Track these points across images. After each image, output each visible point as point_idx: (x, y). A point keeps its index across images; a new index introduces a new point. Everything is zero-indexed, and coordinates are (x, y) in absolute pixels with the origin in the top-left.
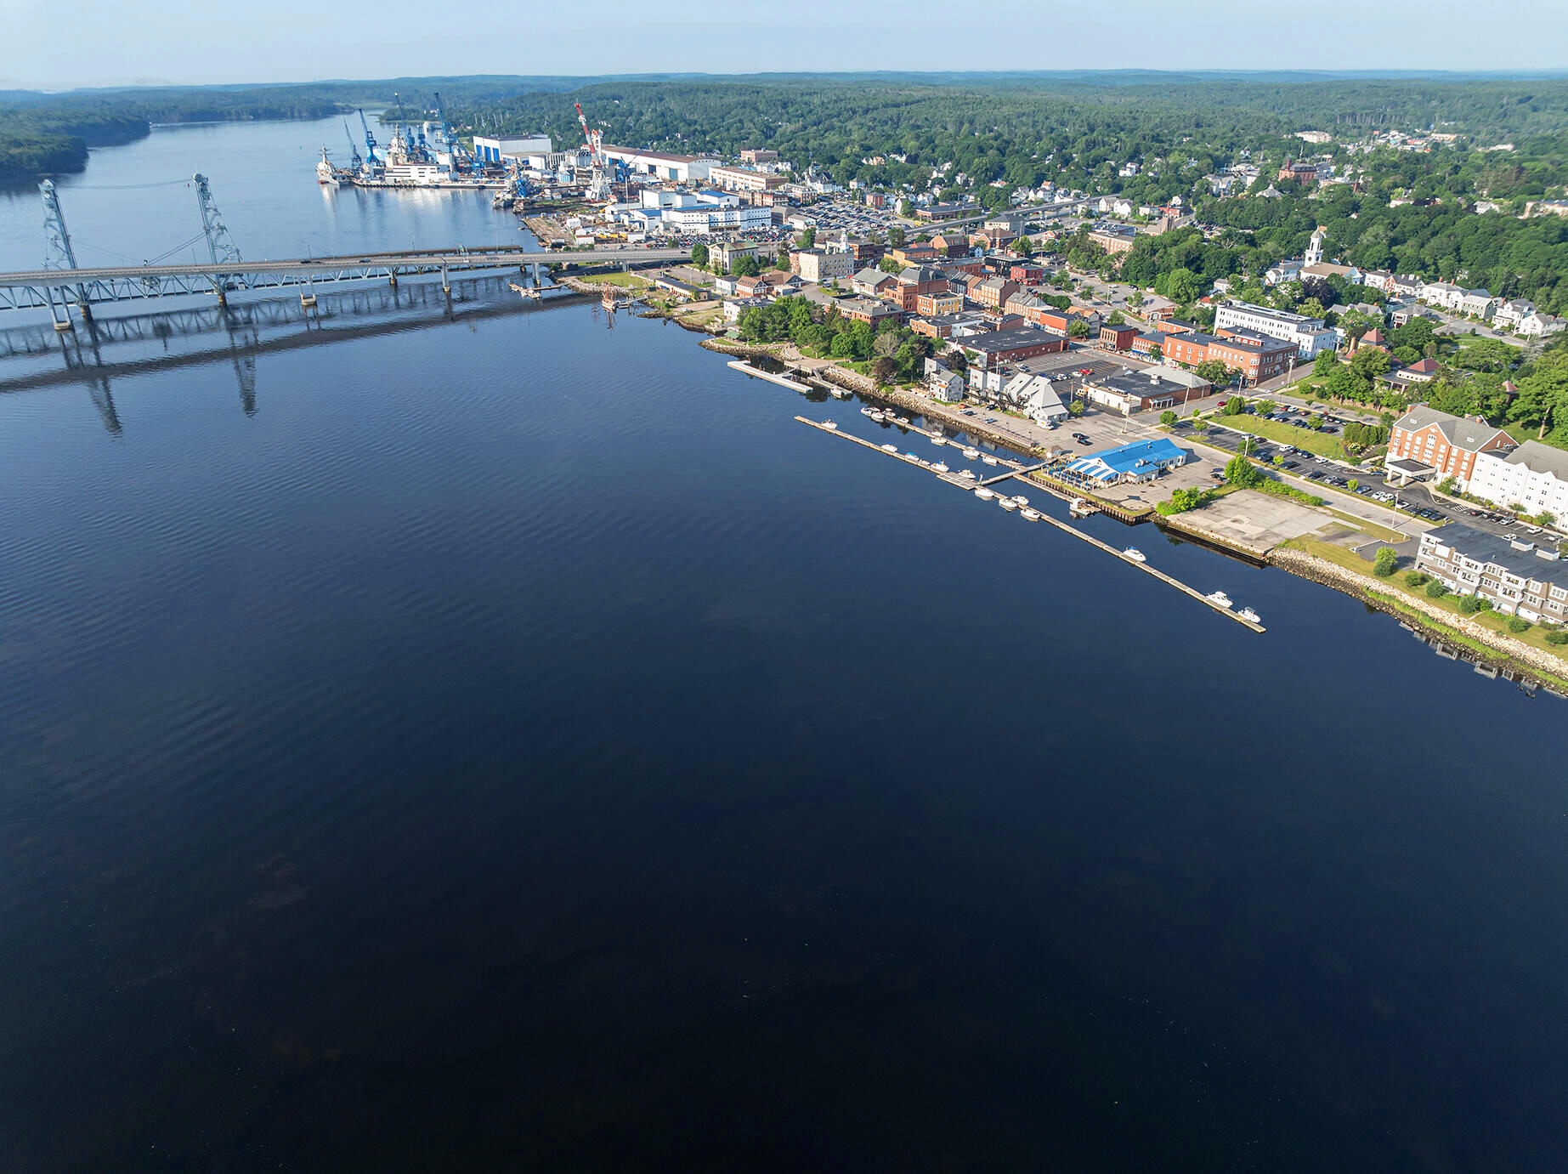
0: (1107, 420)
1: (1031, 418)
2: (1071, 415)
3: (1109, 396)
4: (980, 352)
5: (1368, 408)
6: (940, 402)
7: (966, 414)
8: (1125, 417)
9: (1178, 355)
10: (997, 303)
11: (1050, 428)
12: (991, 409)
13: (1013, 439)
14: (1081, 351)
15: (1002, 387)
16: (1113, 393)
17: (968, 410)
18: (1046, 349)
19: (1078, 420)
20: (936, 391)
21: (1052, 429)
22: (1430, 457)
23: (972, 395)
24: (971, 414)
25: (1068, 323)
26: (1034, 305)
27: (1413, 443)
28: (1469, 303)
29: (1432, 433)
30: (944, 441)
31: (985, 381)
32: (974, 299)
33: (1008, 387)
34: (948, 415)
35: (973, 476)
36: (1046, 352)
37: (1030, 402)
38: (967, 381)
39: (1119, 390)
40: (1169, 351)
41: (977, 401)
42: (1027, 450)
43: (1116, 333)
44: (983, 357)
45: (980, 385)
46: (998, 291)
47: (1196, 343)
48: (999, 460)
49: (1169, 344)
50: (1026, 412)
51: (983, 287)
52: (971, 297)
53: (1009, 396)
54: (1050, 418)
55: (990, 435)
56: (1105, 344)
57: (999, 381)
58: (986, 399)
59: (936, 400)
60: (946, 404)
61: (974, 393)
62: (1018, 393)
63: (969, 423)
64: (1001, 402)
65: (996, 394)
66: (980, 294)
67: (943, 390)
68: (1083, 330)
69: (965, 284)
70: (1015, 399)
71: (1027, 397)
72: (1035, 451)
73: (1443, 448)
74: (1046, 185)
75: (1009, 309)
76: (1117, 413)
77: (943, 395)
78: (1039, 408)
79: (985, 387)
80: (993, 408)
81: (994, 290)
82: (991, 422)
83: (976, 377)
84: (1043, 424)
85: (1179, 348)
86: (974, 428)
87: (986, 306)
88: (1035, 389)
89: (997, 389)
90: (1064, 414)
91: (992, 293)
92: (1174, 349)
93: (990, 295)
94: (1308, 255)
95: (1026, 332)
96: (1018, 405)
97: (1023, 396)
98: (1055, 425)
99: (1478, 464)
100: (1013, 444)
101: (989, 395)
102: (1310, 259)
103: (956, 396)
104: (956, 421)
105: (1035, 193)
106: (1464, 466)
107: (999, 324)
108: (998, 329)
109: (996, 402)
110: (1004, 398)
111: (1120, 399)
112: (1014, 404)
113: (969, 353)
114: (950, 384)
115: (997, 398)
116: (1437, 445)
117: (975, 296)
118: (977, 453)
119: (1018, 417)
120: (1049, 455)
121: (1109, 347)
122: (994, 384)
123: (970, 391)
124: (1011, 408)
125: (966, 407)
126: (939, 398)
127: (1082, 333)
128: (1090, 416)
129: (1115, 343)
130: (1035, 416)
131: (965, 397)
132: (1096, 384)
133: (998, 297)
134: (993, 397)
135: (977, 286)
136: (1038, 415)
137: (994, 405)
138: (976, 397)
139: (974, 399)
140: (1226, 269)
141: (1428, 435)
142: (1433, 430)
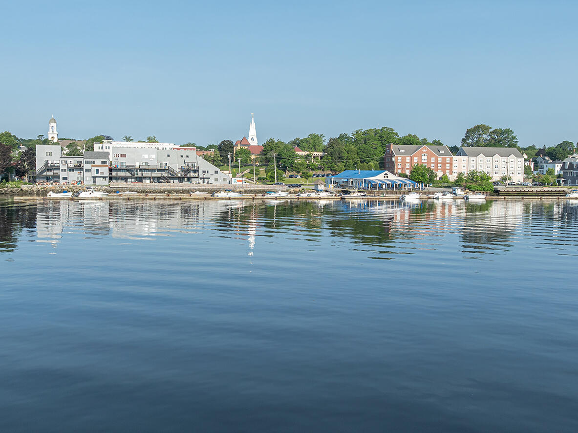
27: (411, 163)
29: (424, 152)
73: (433, 159)
83: (123, 156)
99: (454, 162)
106: (448, 166)
116: (429, 159)
136: (216, 180)
141: (421, 154)
142: (424, 151)
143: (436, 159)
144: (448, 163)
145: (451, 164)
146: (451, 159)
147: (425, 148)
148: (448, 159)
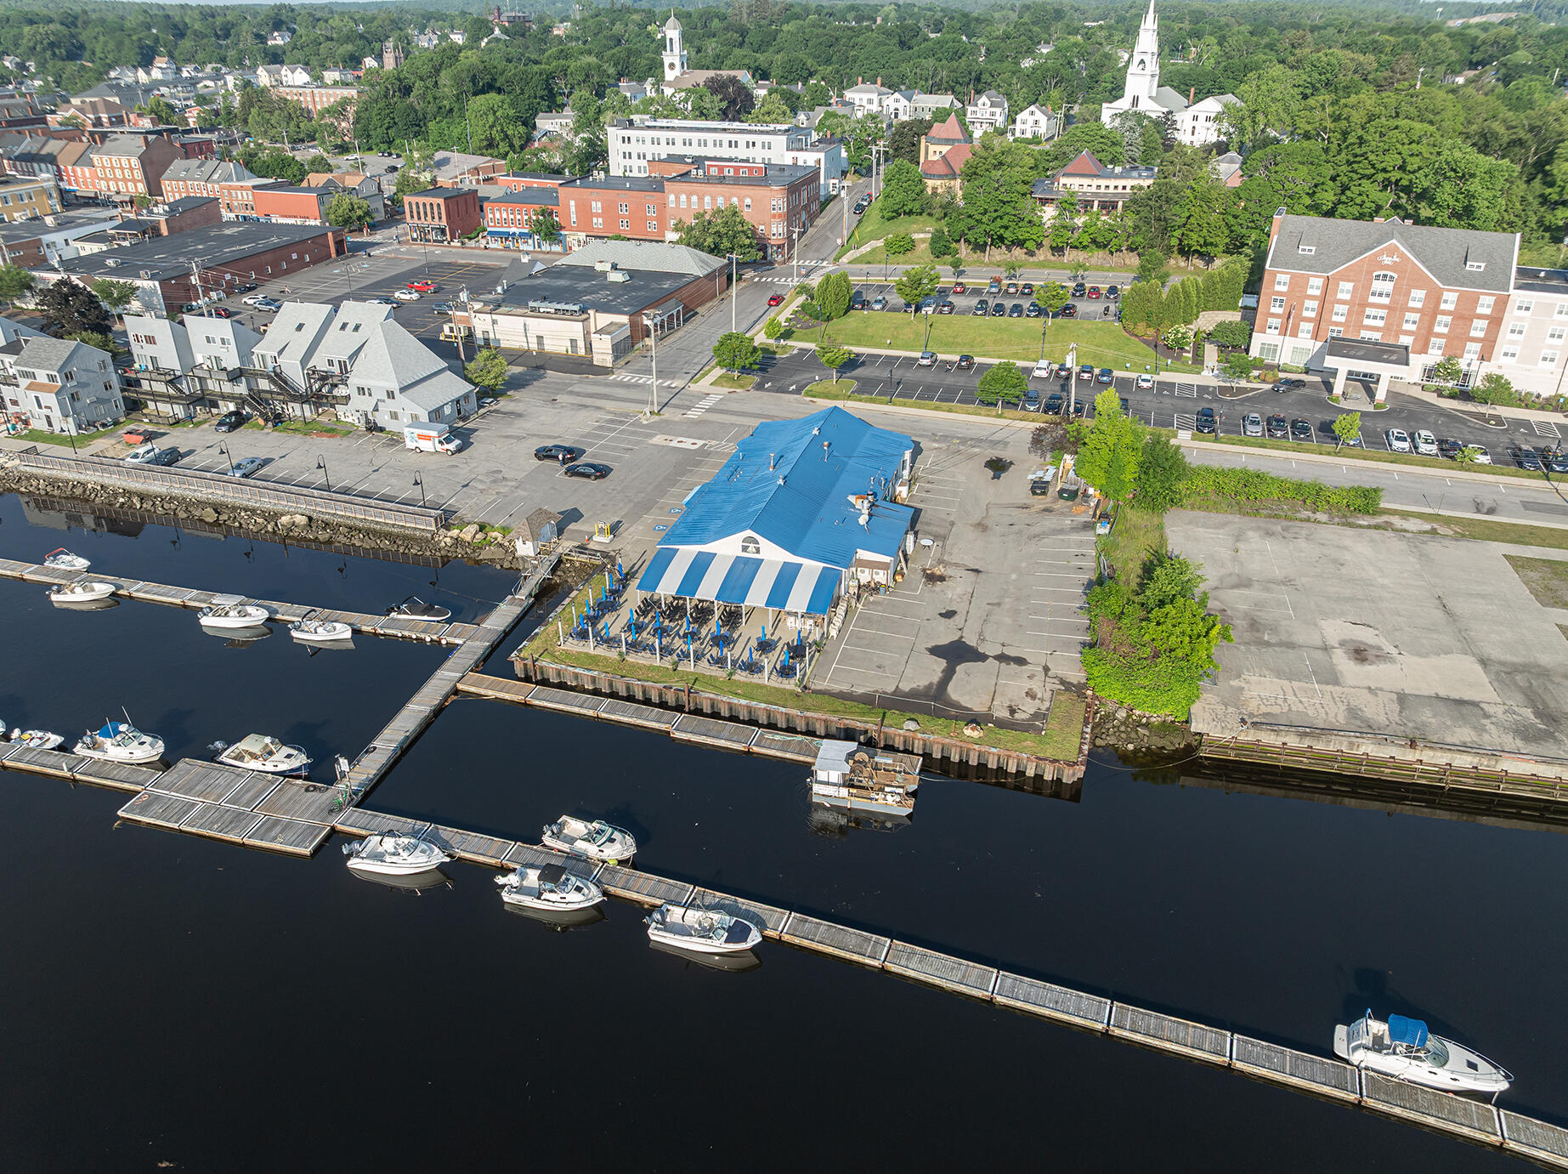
0: (576, 389)
1: (373, 428)
2: (488, 393)
3: (537, 326)
4: (138, 283)
5: (1042, 258)
6: (51, 438)
7: (157, 461)
8: (605, 371)
9: (598, 222)
10: (142, 188)
11: (452, 446)
12: (233, 427)
13: (357, 514)
14: (375, 252)
15: (245, 353)
16: (547, 316)
17: (160, 445)
18: (301, 258)
19: (503, 404)
20: (27, 405)
21: (460, 450)
22: (1380, 323)
23: (156, 396)
24: (171, 458)
25: (321, 202)
26: (229, 178)
27: (1325, 300)
28: (923, 105)
29: (1387, 267)
30: (102, 589)
31: (183, 346)
32: (84, 190)
33: (264, 350)
34: (92, 478)
35: (300, 760)
36: (300, 265)
37: (354, 380)
38: (123, 358)
39: (559, 306)
40: (574, 218)
41: (179, 411)
42: (427, 542)
43: (441, 201)
44: (152, 292)
45: (170, 360)
46: (135, 162)
47: (629, 189)
48: (356, 618)
49: (572, 203)
50: (348, 415)
51: (95, 158)
52: (74, 187)
53: (278, 377)
54: (436, 415)
55: (275, 516)
56: (422, 230)
57: (230, 336)
58: (206, 400)
59: (35, 436)
60: (72, 442)
61: (160, 387)
62: (304, 361)
63: (176, 492)
64: (256, 398)
65: (235, 376)
66: (95, 176)
67: (50, 399)
68: (360, 213)
69: (51, 159)
70: (299, 380)
71: (336, 369)
72: (457, 541)
73: (1417, 297)
74: (161, 62)
75: (174, 189)
76: (580, 365)
77: (56, 414)
78: (391, 395)
79: (189, 365)
80: (237, 421)
81: (124, 160)
82: (252, 471)
83: (151, 340)
84: (427, 442)
85: (597, 206)
86: (202, 504)
87: (117, 199)
88: (351, 341)
89: (232, 361)
90: (466, 397)
91: (122, 169)
92: (585, 213)
93: (118, 173)
94: (667, 61)
95: (236, 229)
96: (315, 399)
97: (323, 366)
98: (461, 436)
99: (1512, 317)
100: (368, 532)
101: (212, 385)
102: (672, 66)
103: (102, 409)
104: (128, 493)
105: (148, 73)
106: (1478, 329)
107: (162, 219)
108: (164, 231)
109: (241, 401)
110: (264, 384)
111: (575, 329)
112: (303, 399)
113: (106, 290)
114: (68, 376)
115: (241, 389)
116: (1401, 293)
117: (82, 180)
118: (257, 615)
119: (331, 432)
120: (525, 549)
121: (432, 236)
122: (216, 349)
123: (145, 385)
124: (294, 410)
125: (149, 437)
126: (45, 427)
127: (359, 218)
128: (523, 386)
129: (444, 223)
130: (383, 419)
131: (134, 407)
132: (486, 303)
133: (138, 175)
134: (227, 388)
135: (82, 160)
136: (394, 416)
137: (237, 413)
138: (170, 399)
139: (165, 408)
140: (542, 98)
141: (1372, 273)
142: (1387, 260)
143: (1434, 299)
144: (1481, 317)
145: (1495, 321)
146: (1501, 304)
147: (1392, 251)
148: (1486, 304)
